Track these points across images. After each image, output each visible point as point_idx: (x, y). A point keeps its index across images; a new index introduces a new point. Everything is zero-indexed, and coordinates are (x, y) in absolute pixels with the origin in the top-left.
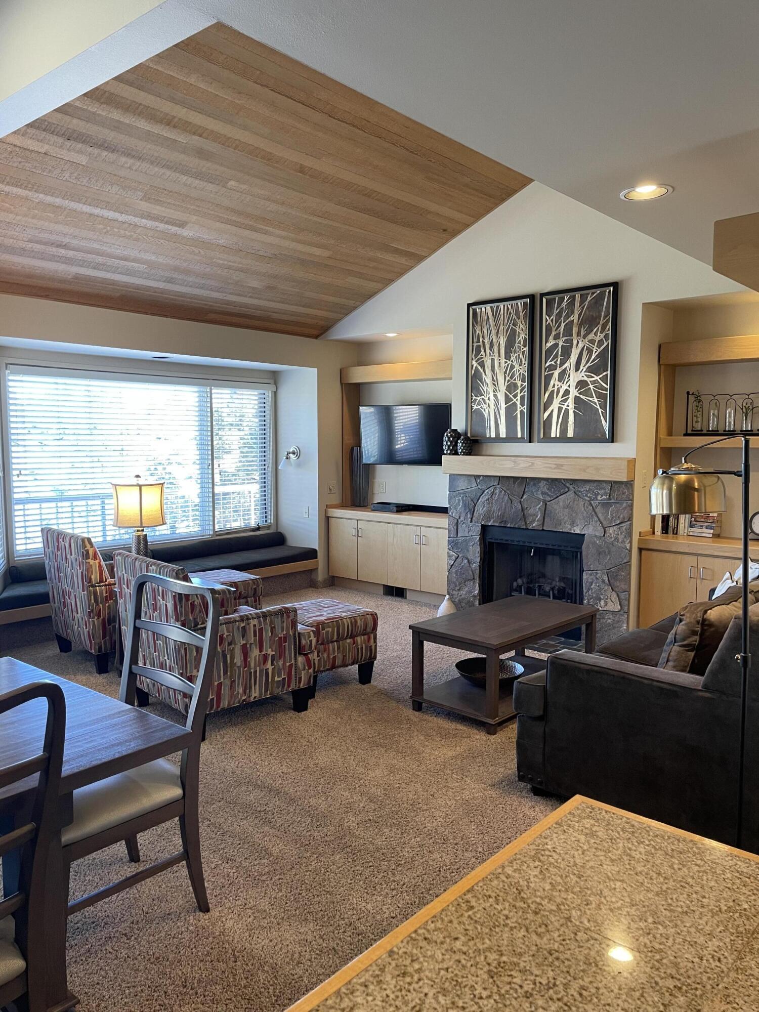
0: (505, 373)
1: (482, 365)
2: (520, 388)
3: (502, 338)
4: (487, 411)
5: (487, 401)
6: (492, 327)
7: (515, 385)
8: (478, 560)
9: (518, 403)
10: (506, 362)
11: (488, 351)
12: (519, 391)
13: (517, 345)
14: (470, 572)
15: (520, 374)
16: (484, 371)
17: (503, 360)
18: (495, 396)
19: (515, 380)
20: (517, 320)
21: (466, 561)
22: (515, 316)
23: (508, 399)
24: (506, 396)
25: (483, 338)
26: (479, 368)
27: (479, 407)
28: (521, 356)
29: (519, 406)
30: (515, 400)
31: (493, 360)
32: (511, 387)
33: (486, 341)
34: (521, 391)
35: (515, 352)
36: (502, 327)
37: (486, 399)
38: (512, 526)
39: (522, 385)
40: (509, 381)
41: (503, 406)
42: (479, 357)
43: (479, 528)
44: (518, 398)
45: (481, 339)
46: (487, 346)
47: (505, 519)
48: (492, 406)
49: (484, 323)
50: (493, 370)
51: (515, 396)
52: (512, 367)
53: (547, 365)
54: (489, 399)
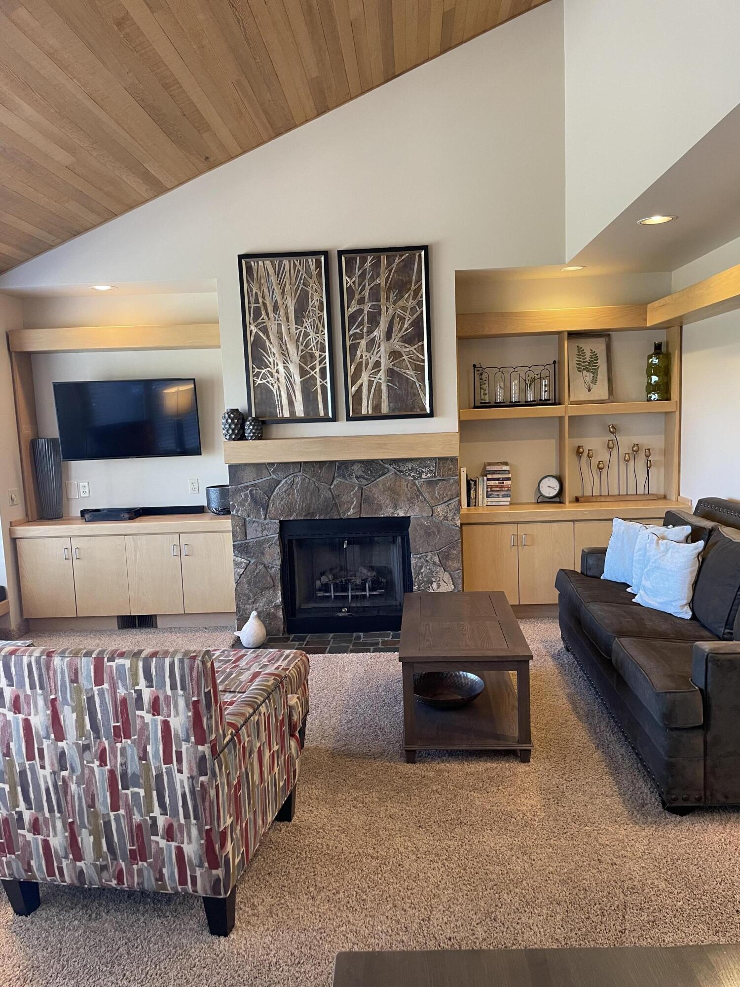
0: (298, 340)
1: (265, 330)
2: (318, 360)
3: (289, 299)
4: (276, 386)
5: (276, 375)
6: (274, 286)
7: (312, 356)
8: (279, 562)
9: (317, 376)
10: (297, 329)
11: (272, 315)
12: (317, 362)
13: (310, 308)
14: (269, 579)
15: (317, 343)
16: (268, 337)
17: (293, 326)
18: (285, 367)
19: (311, 349)
20: (309, 279)
21: (261, 567)
22: (305, 275)
23: (303, 372)
24: (301, 368)
25: (263, 297)
26: (261, 334)
27: (264, 381)
28: (317, 321)
29: (319, 379)
30: (313, 373)
31: (279, 325)
32: (307, 358)
33: (268, 303)
34: (320, 362)
35: (308, 317)
36: (288, 287)
37: (274, 371)
38: (322, 517)
39: (320, 356)
40: (302, 351)
41: (297, 379)
42: (260, 320)
43: (276, 526)
44: (317, 370)
45: (260, 300)
46: (270, 309)
47: (311, 511)
48: (282, 380)
49: (263, 281)
50: (281, 338)
51: (313, 368)
52: (306, 335)
53: (351, 333)
54: (277, 372)
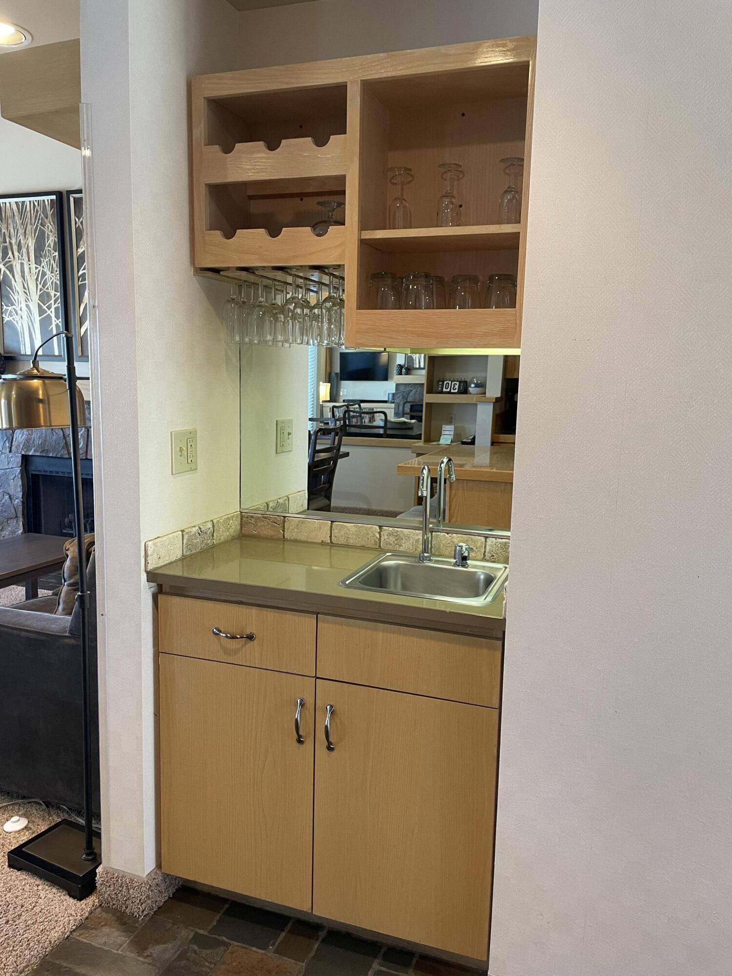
0: (37, 280)
1: (12, 271)
2: (53, 299)
3: (30, 239)
4: (20, 324)
5: (19, 312)
6: (18, 227)
7: (48, 295)
8: (20, 495)
9: (53, 315)
10: (36, 268)
11: (16, 254)
12: (52, 301)
13: (46, 248)
14: (13, 510)
15: (52, 283)
16: (13, 276)
17: (33, 266)
18: (27, 306)
19: (47, 289)
20: (45, 220)
21: (7, 497)
22: (42, 215)
23: (41, 311)
24: (39, 306)
25: (10, 237)
26: (8, 272)
27: (11, 318)
28: (52, 261)
29: (54, 319)
30: (49, 312)
31: (22, 264)
32: (44, 297)
33: (13, 241)
34: (55, 301)
35: (45, 256)
36: (29, 227)
37: (18, 309)
38: (54, 455)
39: (55, 295)
40: (41, 290)
41: (37, 318)
42: (7, 260)
43: (19, 459)
44: (53, 309)
45: (8, 240)
46: (15, 248)
47: (46, 448)
48: (25, 317)
49: (10, 221)
50: (23, 277)
51: (49, 307)
52: (44, 274)
53: (80, 273)
54: (21, 310)
